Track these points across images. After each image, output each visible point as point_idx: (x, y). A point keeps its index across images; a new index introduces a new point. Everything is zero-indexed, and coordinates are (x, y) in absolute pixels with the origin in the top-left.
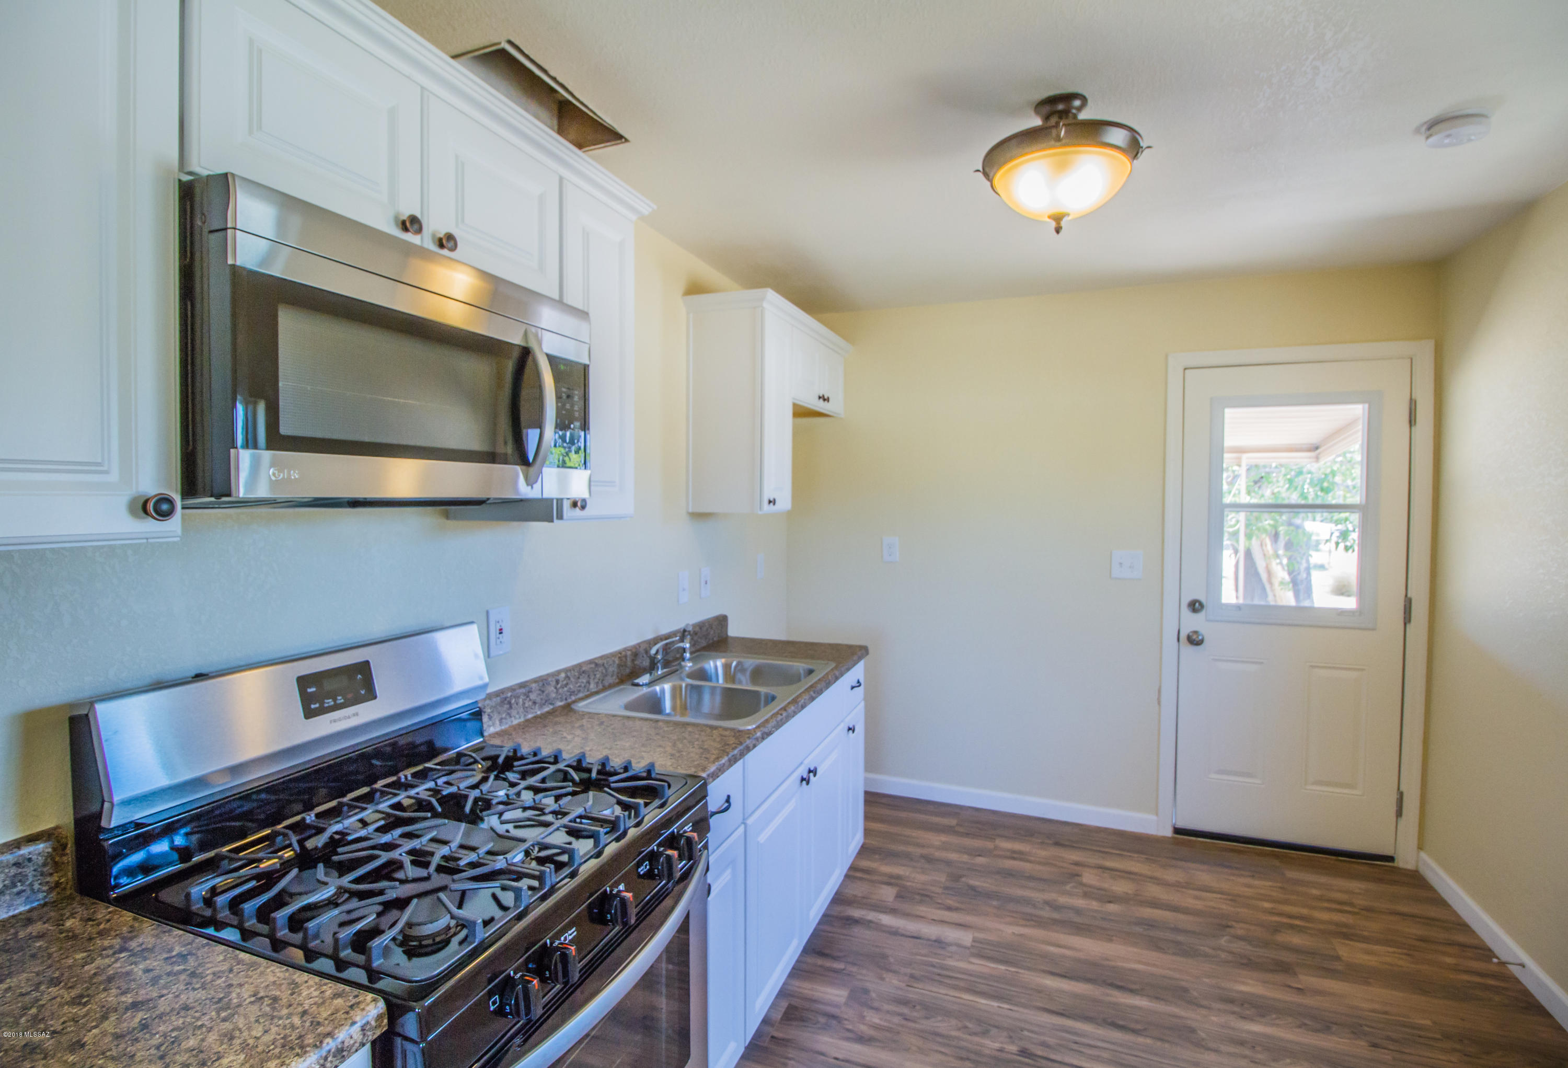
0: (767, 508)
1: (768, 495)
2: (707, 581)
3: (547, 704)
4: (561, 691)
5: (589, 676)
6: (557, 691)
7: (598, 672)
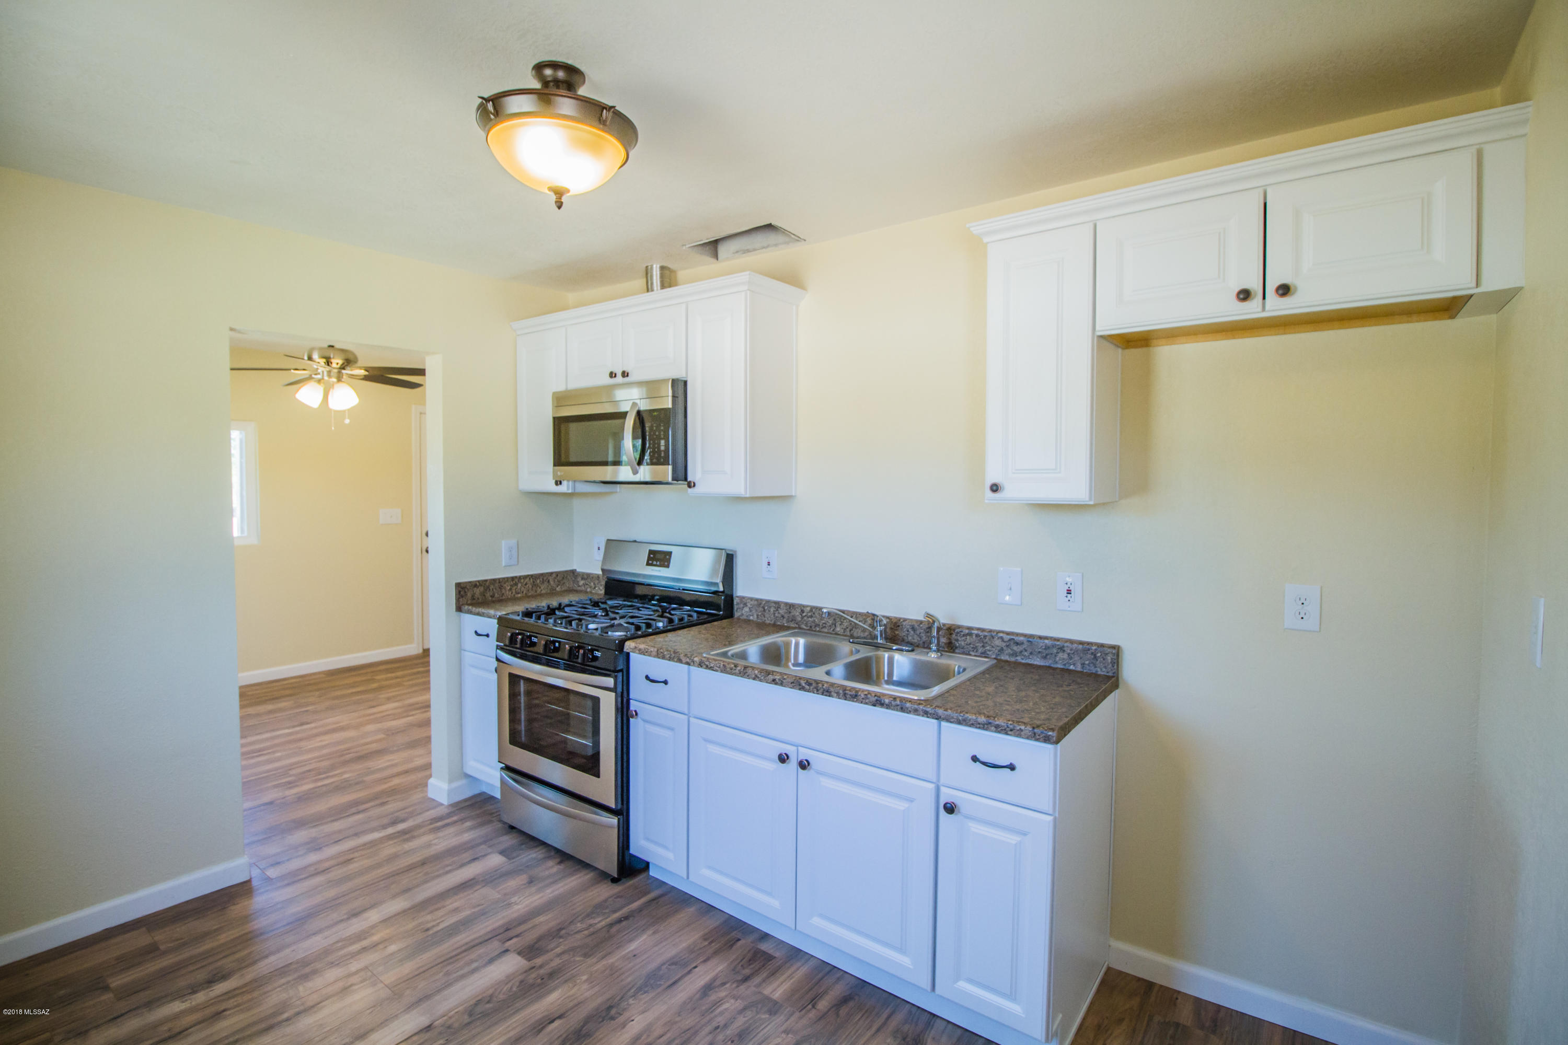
2: (1070, 591)
3: (793, 622)
4: (805, 618)
5: (834, 620)
6: (802, 618)
7: (845, 621)
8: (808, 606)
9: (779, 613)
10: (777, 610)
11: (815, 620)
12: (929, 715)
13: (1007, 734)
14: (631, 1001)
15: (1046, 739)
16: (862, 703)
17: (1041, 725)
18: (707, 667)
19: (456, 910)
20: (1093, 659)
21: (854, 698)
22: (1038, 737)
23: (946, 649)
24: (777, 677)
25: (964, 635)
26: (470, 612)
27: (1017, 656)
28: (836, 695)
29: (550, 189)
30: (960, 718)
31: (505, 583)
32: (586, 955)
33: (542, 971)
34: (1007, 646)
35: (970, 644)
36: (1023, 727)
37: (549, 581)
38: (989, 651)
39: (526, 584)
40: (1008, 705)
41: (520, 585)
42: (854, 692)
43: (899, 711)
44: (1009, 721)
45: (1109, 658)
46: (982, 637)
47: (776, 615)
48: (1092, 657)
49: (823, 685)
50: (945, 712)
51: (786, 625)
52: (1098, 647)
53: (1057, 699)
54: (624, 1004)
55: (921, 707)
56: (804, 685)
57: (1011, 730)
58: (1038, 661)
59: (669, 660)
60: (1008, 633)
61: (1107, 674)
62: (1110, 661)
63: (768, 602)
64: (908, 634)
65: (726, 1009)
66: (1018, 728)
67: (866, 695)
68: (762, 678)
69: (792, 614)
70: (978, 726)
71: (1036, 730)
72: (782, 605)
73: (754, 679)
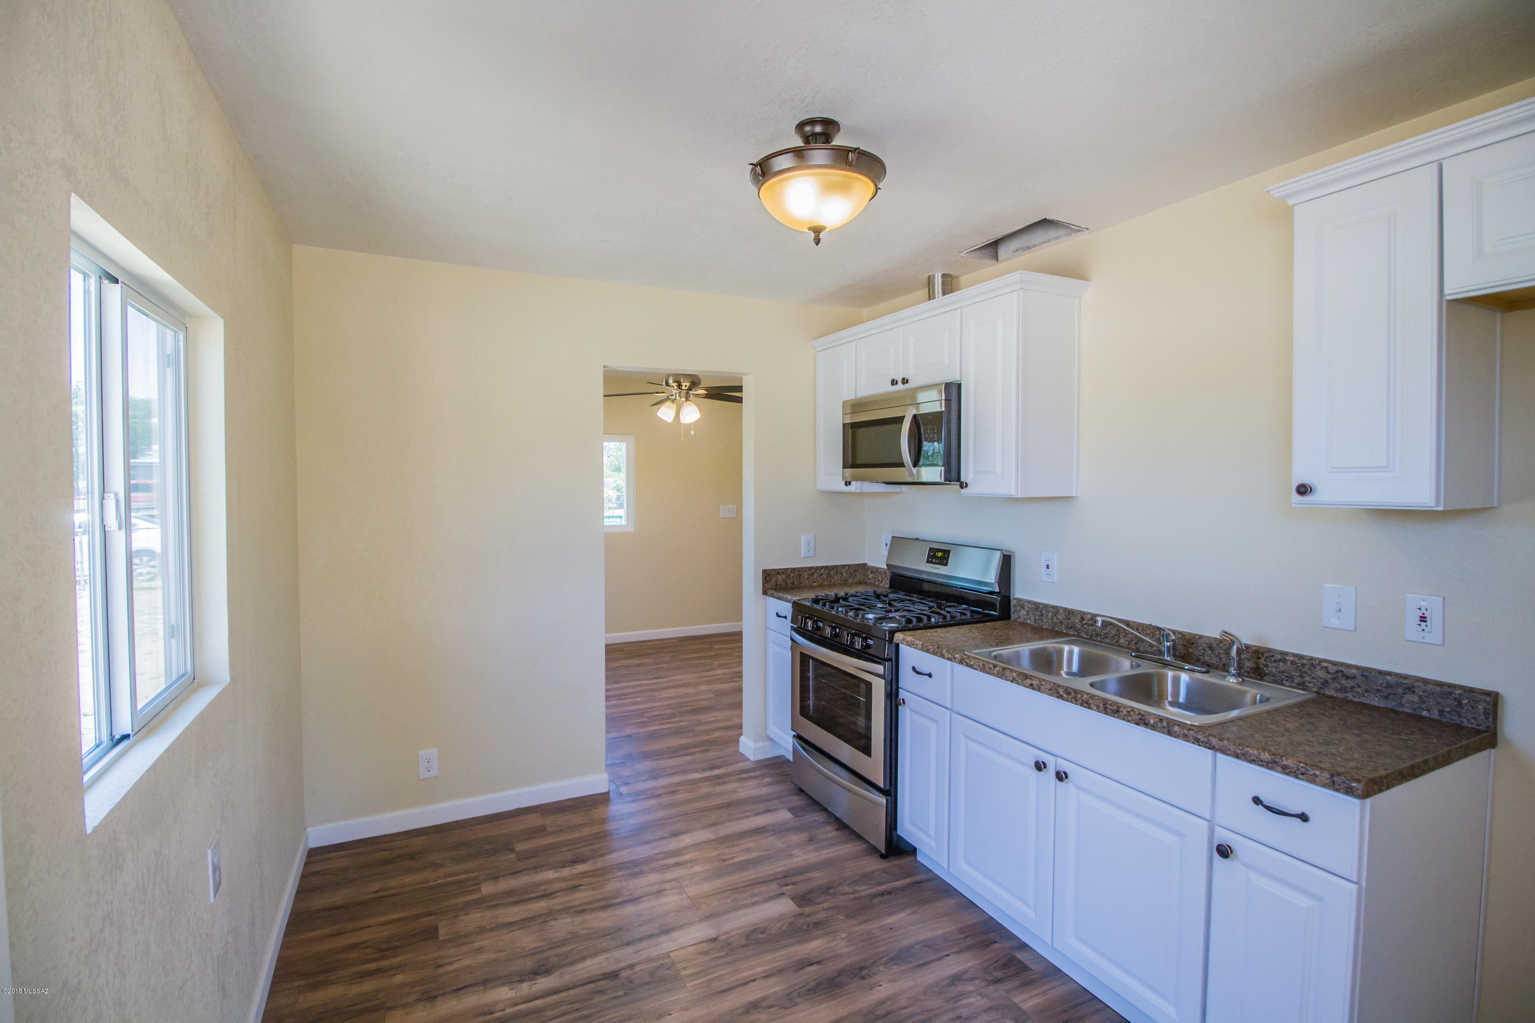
2: (1425, 618)
3: (1072, 629)
4: (1085, 626)
5: (1117, 630)
6: (1083, 625)
8: (1088, 613)
9: (1057, 618)
10: (1056, 615)
11: (1096, 629)
12: (1201, 743)
13: (1297, 777)
14: (882, 968)
15: (1349, 790)
16: (1123, 719)
17: (1344, 773)
18: (968, 665)
19: (748, 850)
20: (1456, 706)
21: (1116, 713)
22: (1338, 787)
23: (1252, 675)
24: (1035, 682)
25: (1275, 661)
26: (773, 596)
27: (1346, 692)
28: (1095, 707)
29: (810, 229)
30: (1239, 751)
31: (803, 572)
32: (849, 916)
33: (809, 919)
34: (1333, 679)
35: (1283, 672)
36: (1318, 773)
37: (842, 573)
38: (1310, 682)
39: (822, 574)
40: (1309, 745)
41: (816, 575)
42: (1115, 707)
43: (1166, 734)
44: (1301, 763)
45: (1481, 707)
46: (1299, 665)
47: (1054, 620)
48: (1456, 703)
49: (1082, 696)
50: (1219, 742)
51: (1064, 631)
52: (1464, 691)
53: (1385, 748)
54: (875, 969)
55: (1192, 733)
56: (1062, 693)
57: (1302, 774)
58: (1376, 701)
59: (933, 654)
60: (1334, 664)
61: (1477, 727)
62: (1481, 711)
63: (1046, 606)
64: (1204, 654)
65: (970, 1003)
66: (1312, 773)
67: (1128, 712)
68: (1020, 681)
69: (1071, 621)
70: (1261, 763)
71: (1335, 779)
72: (1061, 611)
73: (1012, 681)
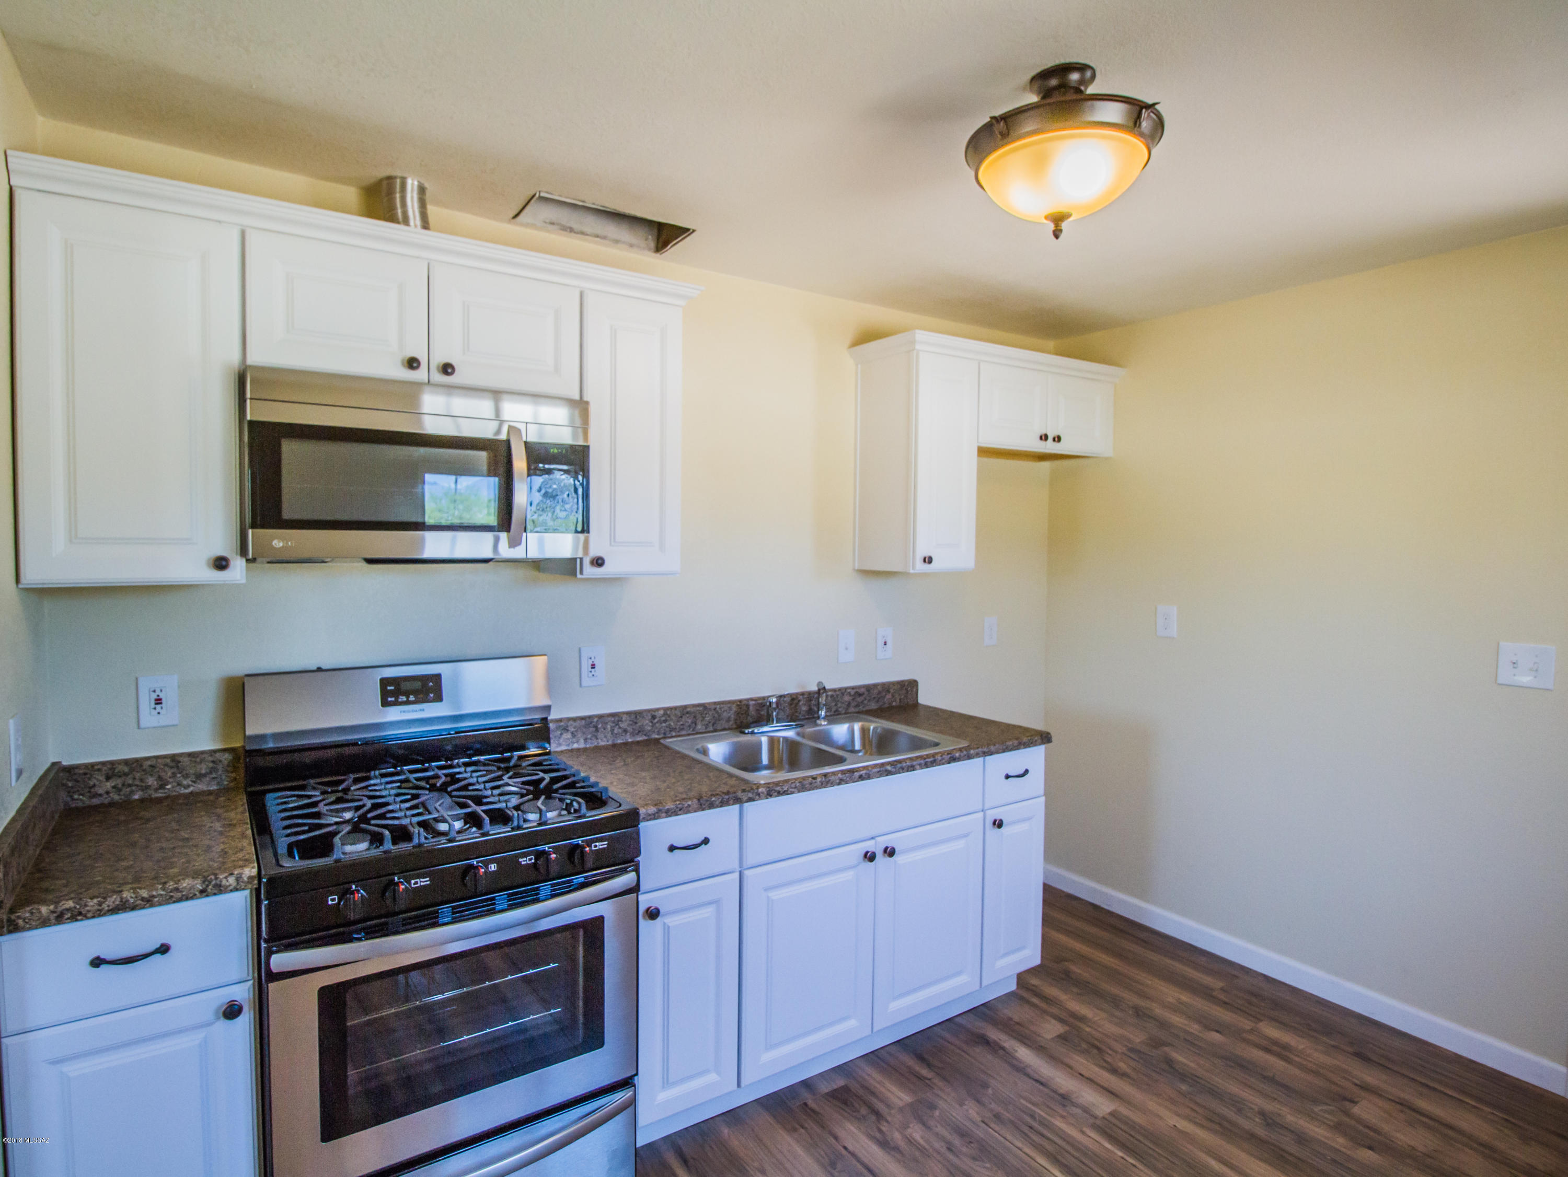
0: (920, 567)
1: (921, 552)
2: (886, 642)
3: (640, 734)
4: (657, 725)
5: (695, 717)
6: (654, 725)
7: (707, 715)
8: (658, 710)
9: (620, 728)
10: (617, 724)
11: (670, 725)
20: (906, 693)
23: (807, 717)
27: (859, 706)
34: (853, 699)
38: (840, 707)
45: (914, 689)
47: (616, 731)
58: (873, 706)
60: (853, 688)
61: (911, 701)
62: (915, 692)
63: (601, 717)
69: (639, 724)
72: (624, 717)
